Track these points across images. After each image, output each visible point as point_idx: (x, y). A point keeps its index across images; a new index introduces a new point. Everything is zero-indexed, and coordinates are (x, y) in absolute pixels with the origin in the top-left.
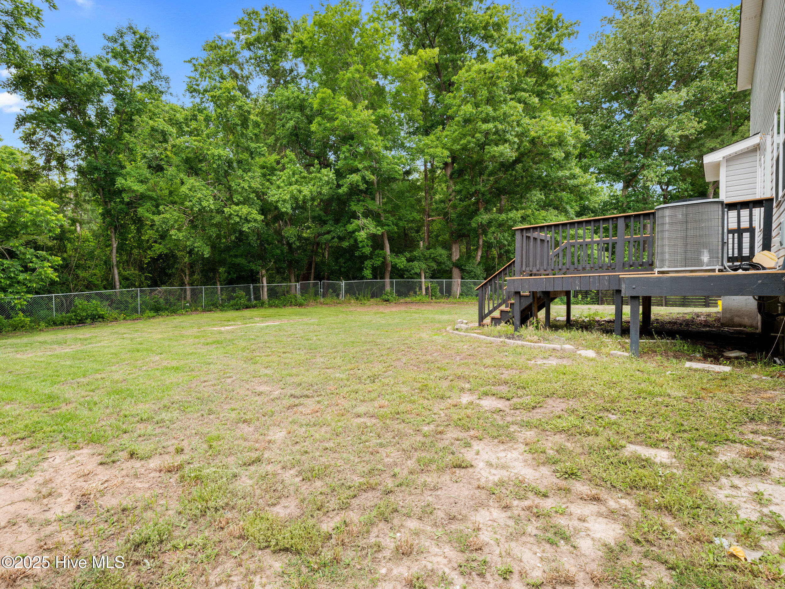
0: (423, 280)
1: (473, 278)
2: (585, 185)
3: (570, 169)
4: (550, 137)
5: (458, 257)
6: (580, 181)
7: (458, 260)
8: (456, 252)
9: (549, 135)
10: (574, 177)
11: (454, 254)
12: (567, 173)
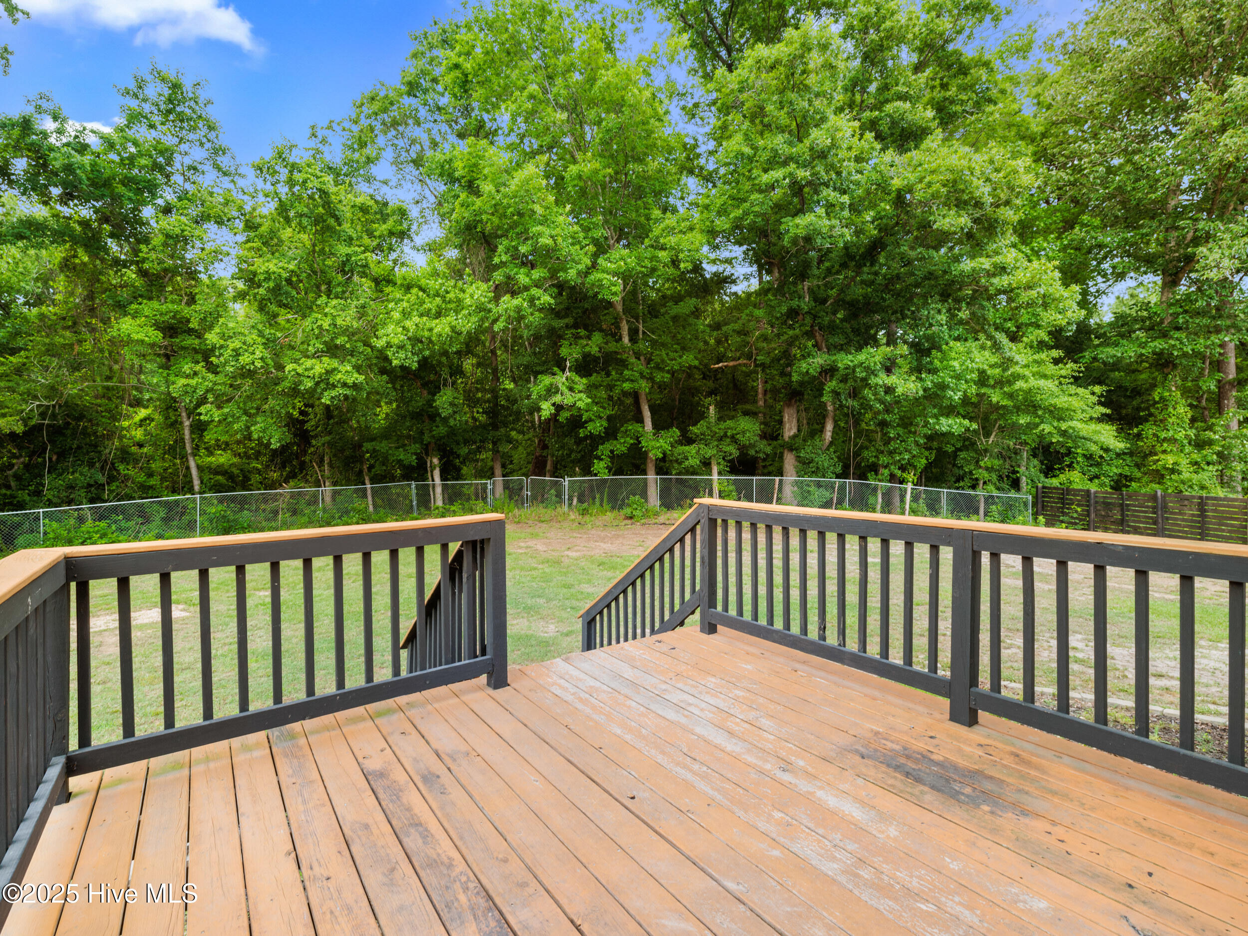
0: (715, 477)
1: (814, 473)
2: (1029, 287)
3: (997, 253)
4: (929, 185)
5: (794, 431)
6: (1021, 277)
7: (795, 437)
8: (790, 422)
9: (928, 179)
10: (1002, 270)
11: (787, 426)
12: (985, 263)
